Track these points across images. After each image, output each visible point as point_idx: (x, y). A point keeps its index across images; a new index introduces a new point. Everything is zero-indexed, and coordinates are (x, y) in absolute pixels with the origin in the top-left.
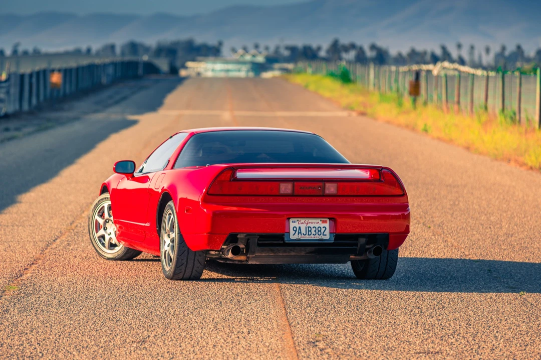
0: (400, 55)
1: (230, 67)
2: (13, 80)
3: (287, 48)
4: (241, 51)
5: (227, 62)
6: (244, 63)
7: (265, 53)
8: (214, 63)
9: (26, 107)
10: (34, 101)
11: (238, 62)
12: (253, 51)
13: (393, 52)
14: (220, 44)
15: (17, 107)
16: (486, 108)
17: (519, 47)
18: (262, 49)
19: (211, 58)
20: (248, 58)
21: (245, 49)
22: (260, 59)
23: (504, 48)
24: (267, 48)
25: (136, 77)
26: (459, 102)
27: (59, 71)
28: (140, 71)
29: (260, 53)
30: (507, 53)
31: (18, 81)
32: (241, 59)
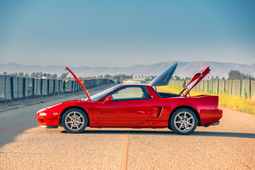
0: (183, 79)
1: (135, 82)
2: (70, 82)
3: (151, 77)
4: (138, 78)
5: (134, 81)
6: (139, 81)
7: (145, 78)
8: (131, 81)
9: (74, 90)
10: (76, 89)
11: (138, 81)
12: (142, 78)
13: (181, 78)
14: (132, 75)
15: (71, 90)
16: (203, 90)
17: (217, 77)
18: (144, 77)
19: (130, 79)
20: (140, 79)
21: (139, 77)
22: (144, 80)
23: (213, 77)
24: (146, 77)
25: (107, 83)
26: (196, 89)
27: (84, 80)
28: (108, 82)
29: (144, 78)
30: (214, 78)
31: (71, 83)
32: (138, 80)
